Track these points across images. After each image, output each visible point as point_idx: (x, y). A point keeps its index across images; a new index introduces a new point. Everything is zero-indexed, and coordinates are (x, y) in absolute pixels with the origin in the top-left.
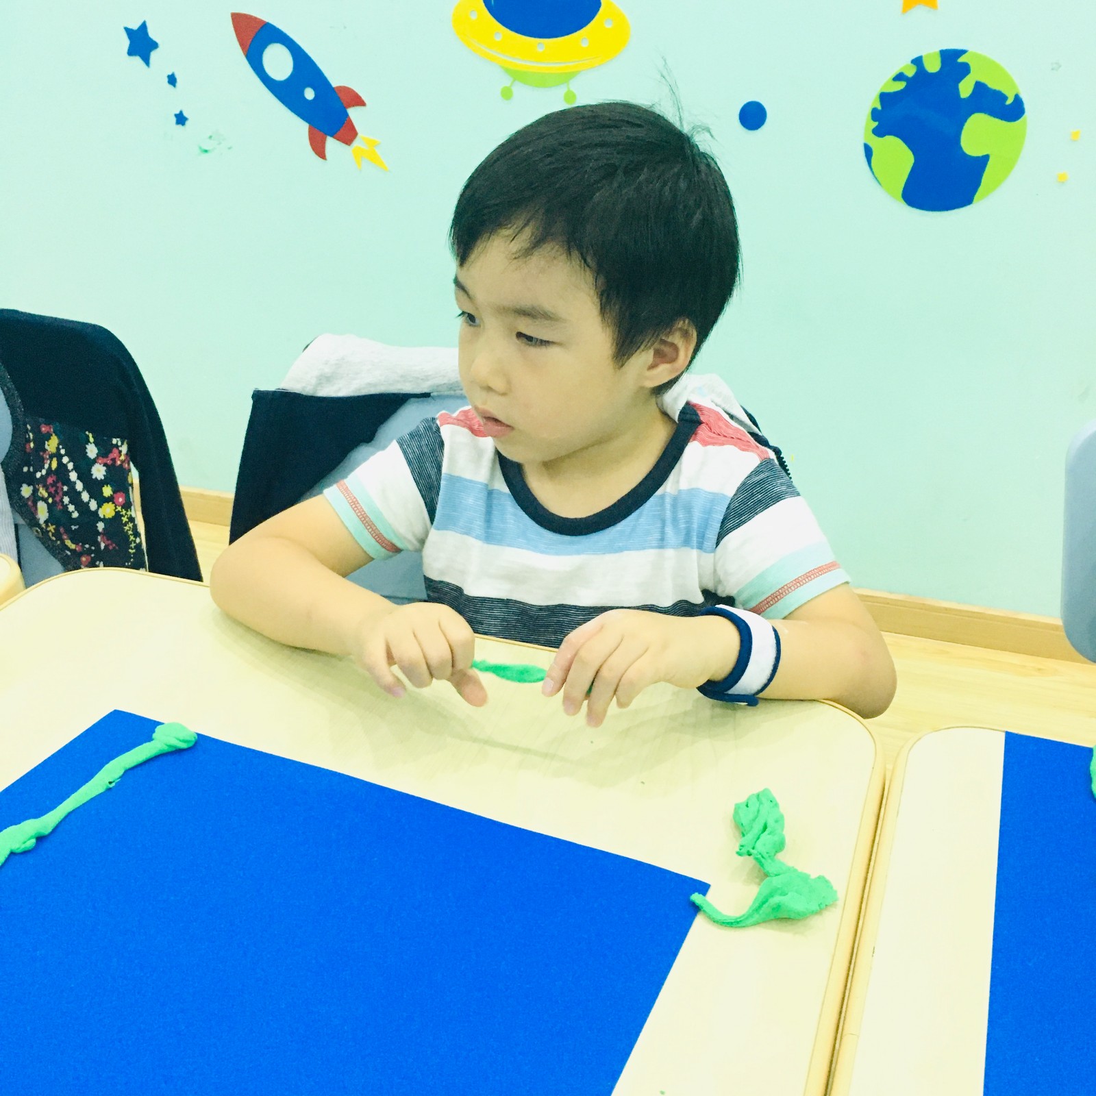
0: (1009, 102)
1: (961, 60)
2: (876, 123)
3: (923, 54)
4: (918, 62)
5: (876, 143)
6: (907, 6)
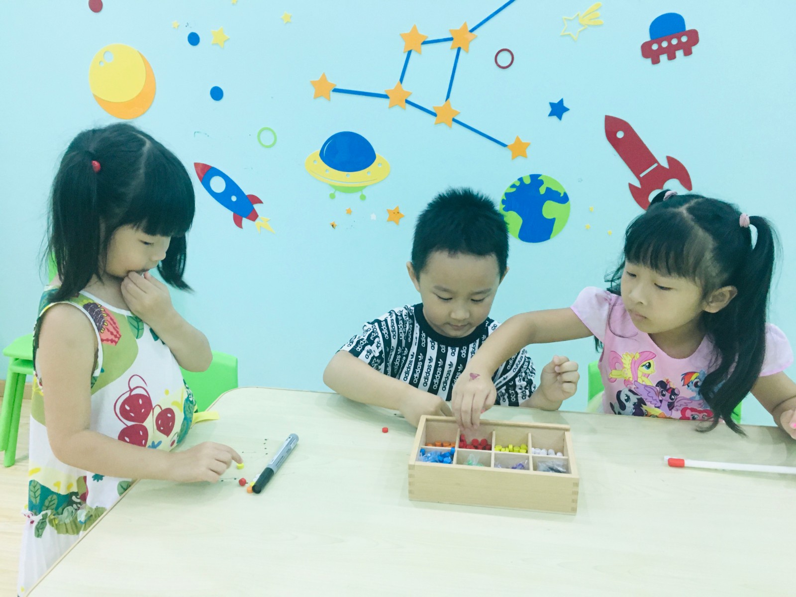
0: (562, 195)
1: (539, 178)
2: (504, 206)
3: (523, 176)
4: (521, 180)
6: (514, 157)
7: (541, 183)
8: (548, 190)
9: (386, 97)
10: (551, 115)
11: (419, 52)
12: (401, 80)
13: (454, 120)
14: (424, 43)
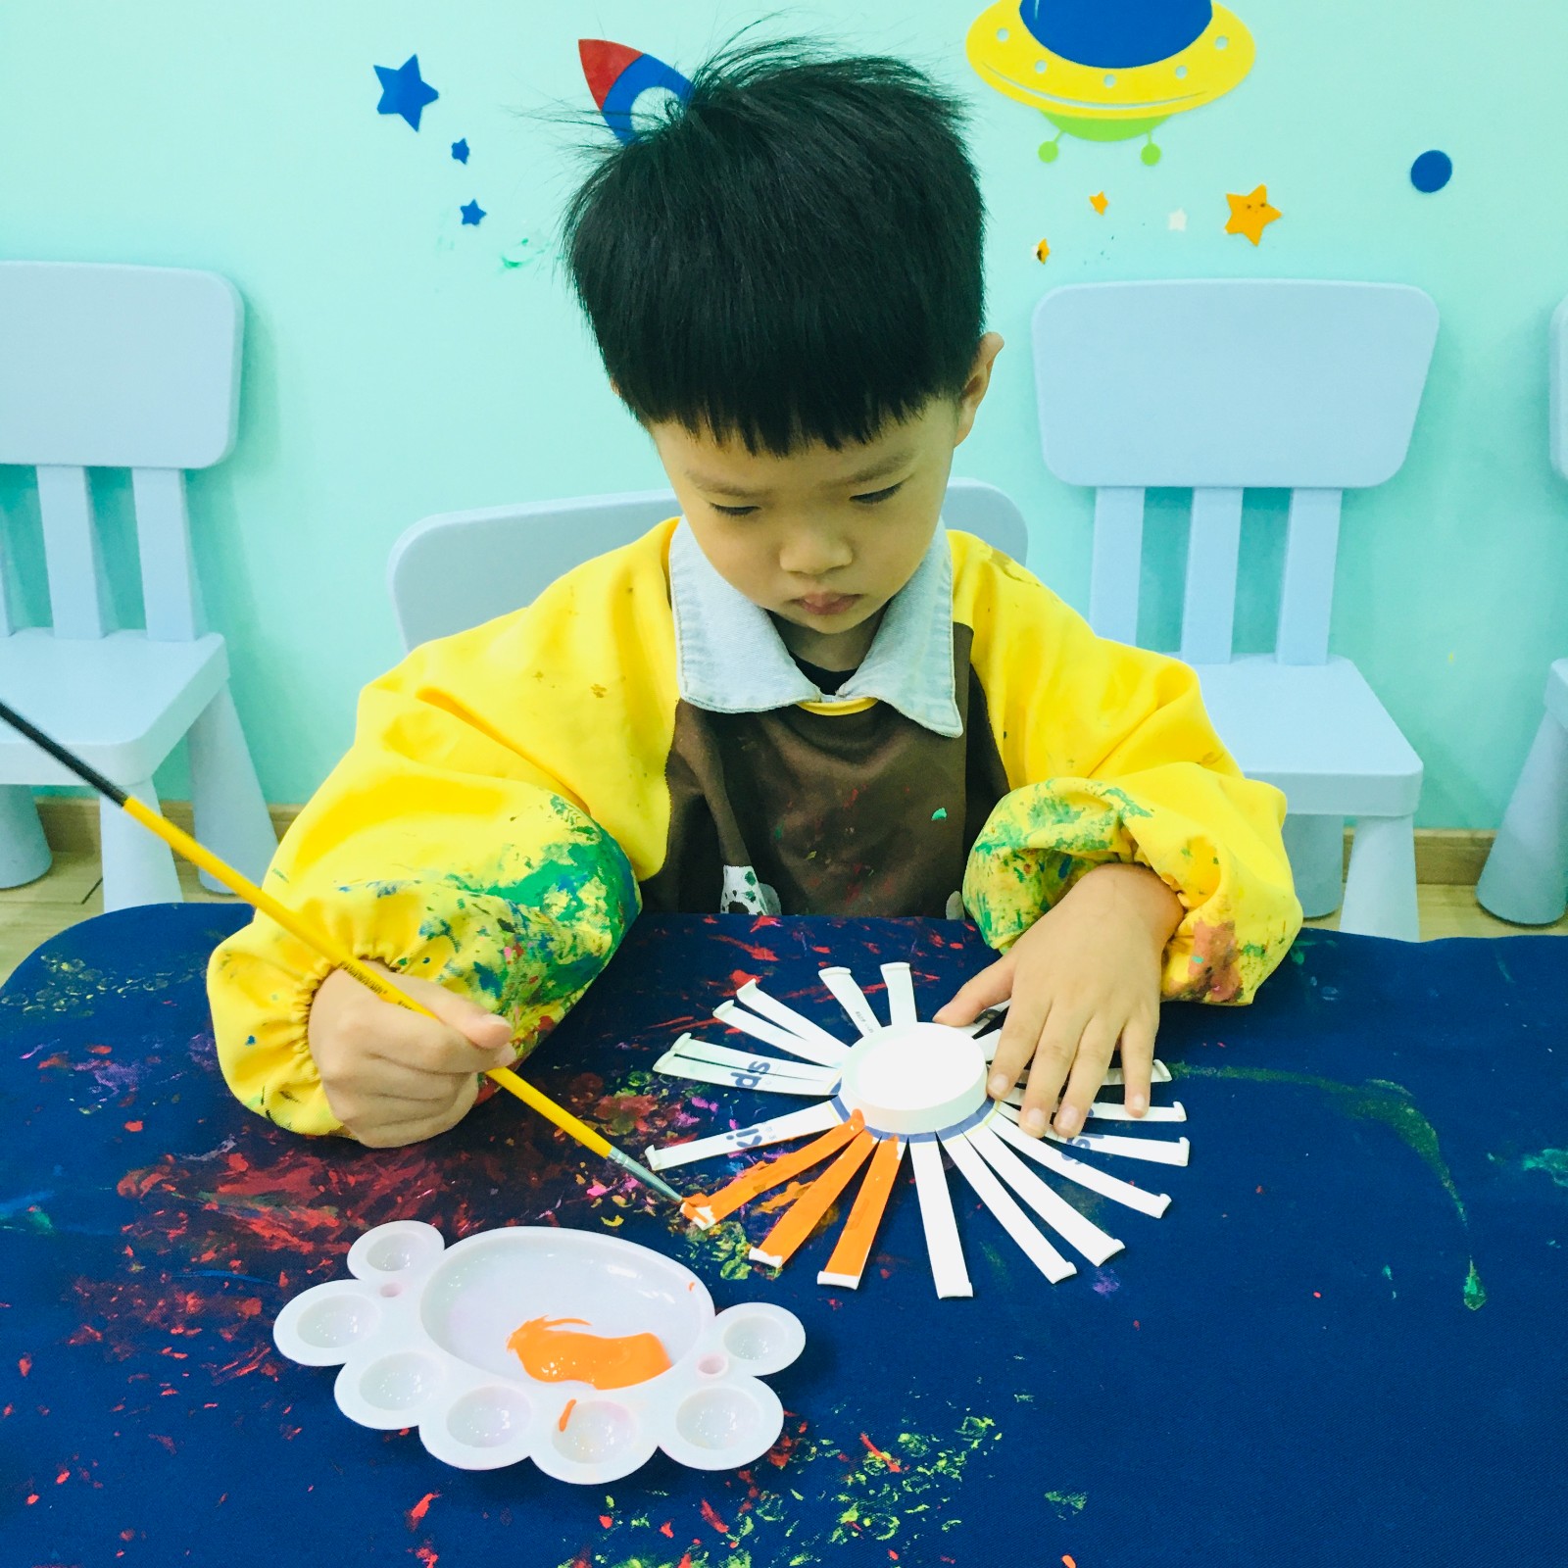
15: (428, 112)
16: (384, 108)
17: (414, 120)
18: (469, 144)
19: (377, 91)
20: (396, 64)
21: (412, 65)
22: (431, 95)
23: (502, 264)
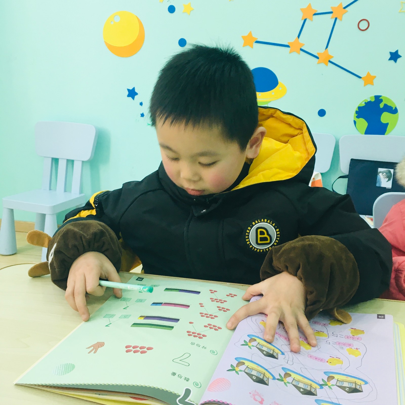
0: (394, 109)
1: (380, 98)
2: (357, 115)
5: (357, 120)
6: (365, 85)
7: (381, 101)
8: (385, 105)
9: (288, 46)
10: (390, 59)
11: (312, 20)
12: (299, 36)
13: (330, 61)
14: (315, 14)
15: (136, 97)
16: (128, 96)
17: (133, 98)
18: (143, 103)
19: (127, 93)
20: (131, 88)
21: (134, 89)
22: (137, 94)
23: (147, 124)
